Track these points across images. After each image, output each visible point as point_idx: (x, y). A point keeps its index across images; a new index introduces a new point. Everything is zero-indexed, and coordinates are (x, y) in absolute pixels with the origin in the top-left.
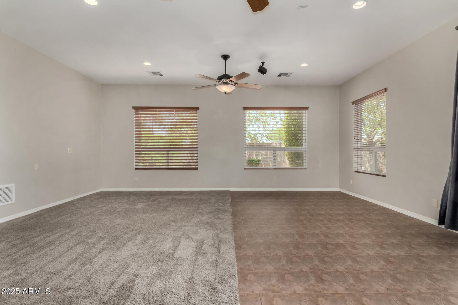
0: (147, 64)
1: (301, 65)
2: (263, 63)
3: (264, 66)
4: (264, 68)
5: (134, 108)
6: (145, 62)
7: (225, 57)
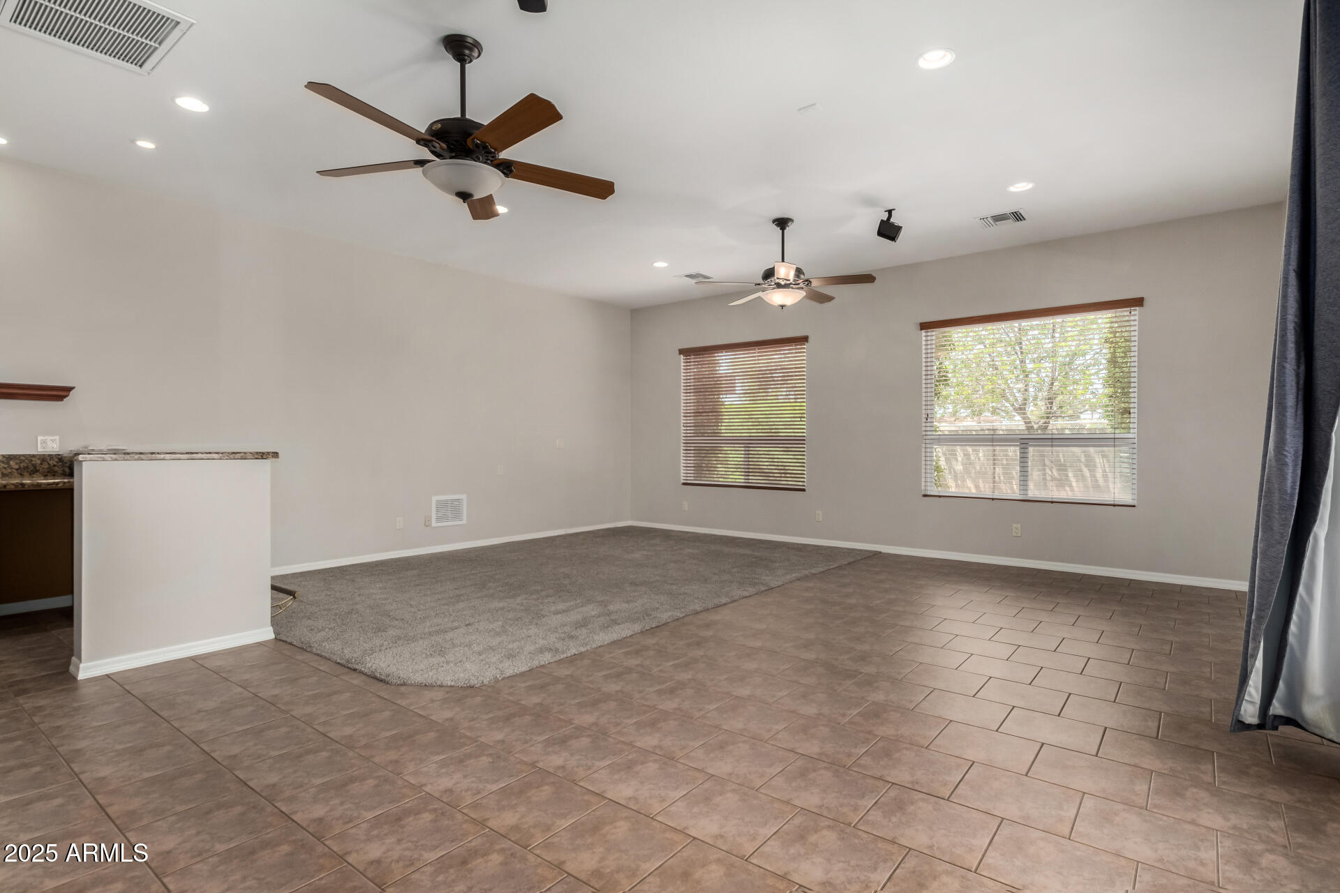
0: (660, 264)
1: (1012, 189)
2: (890, 212)
3: (892, 220)
4: (893, 225)
5: (682, 352)
6: (656, 262)
7: (782, 223)
